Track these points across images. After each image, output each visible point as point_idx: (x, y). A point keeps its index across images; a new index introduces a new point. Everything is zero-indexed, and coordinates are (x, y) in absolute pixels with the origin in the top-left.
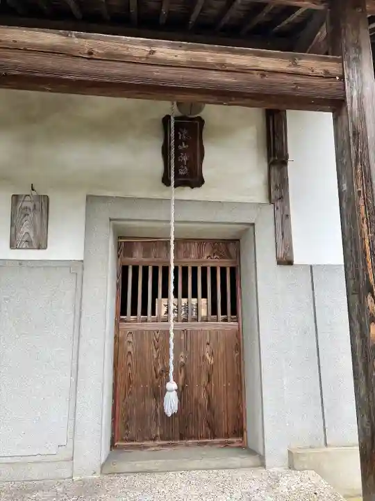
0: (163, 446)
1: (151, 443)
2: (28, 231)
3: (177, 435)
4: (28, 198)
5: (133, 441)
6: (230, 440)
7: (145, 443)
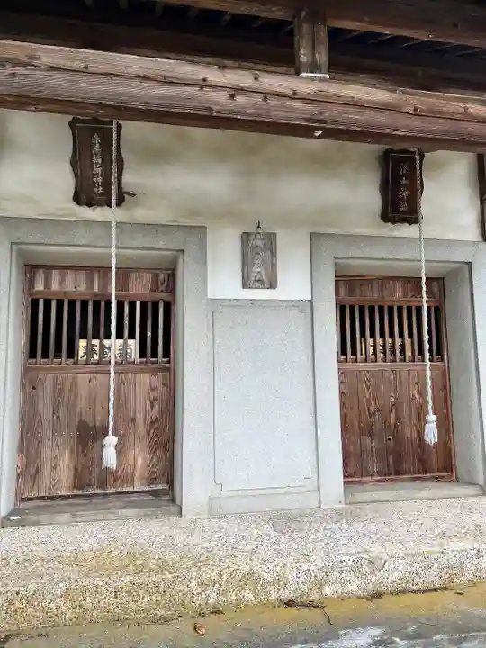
0: (379, 481)
1: (369, 479)
2: (259, 270)
3: (392, 471)
4: (258, 237)
5: (352, 476)
6: (440, 474)
7: (365, 479)
